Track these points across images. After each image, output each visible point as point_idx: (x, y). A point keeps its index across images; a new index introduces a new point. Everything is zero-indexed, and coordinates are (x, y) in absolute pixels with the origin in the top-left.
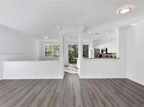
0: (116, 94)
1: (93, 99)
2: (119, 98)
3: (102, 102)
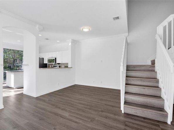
2: (85, 97)
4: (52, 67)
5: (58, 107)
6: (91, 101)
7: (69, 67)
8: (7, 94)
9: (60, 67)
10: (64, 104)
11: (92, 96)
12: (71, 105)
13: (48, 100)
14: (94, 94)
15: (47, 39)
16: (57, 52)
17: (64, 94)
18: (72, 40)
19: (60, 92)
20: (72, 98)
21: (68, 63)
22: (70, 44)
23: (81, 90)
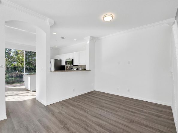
0: (100, 109)
1: (87, 127)
2: (106, 112)
3: (98, 125)
4: (70, 70)
5: (66, 127)
6: (115, 121)
7: (86, 70)
8: (21, 98)
9: (77, 69)
10: (76, 123)
11: (117, 111)
12: (85, 126)
13: (58, 111)
14: (119, 108)
15: (63, 38)
16: (74, 53)
17: (79, 104)
18: (91, 36)
19: (74, 101)
20: (88, 113)
21: (86, 65)
22: (88, 42)
23: (101, 100)
